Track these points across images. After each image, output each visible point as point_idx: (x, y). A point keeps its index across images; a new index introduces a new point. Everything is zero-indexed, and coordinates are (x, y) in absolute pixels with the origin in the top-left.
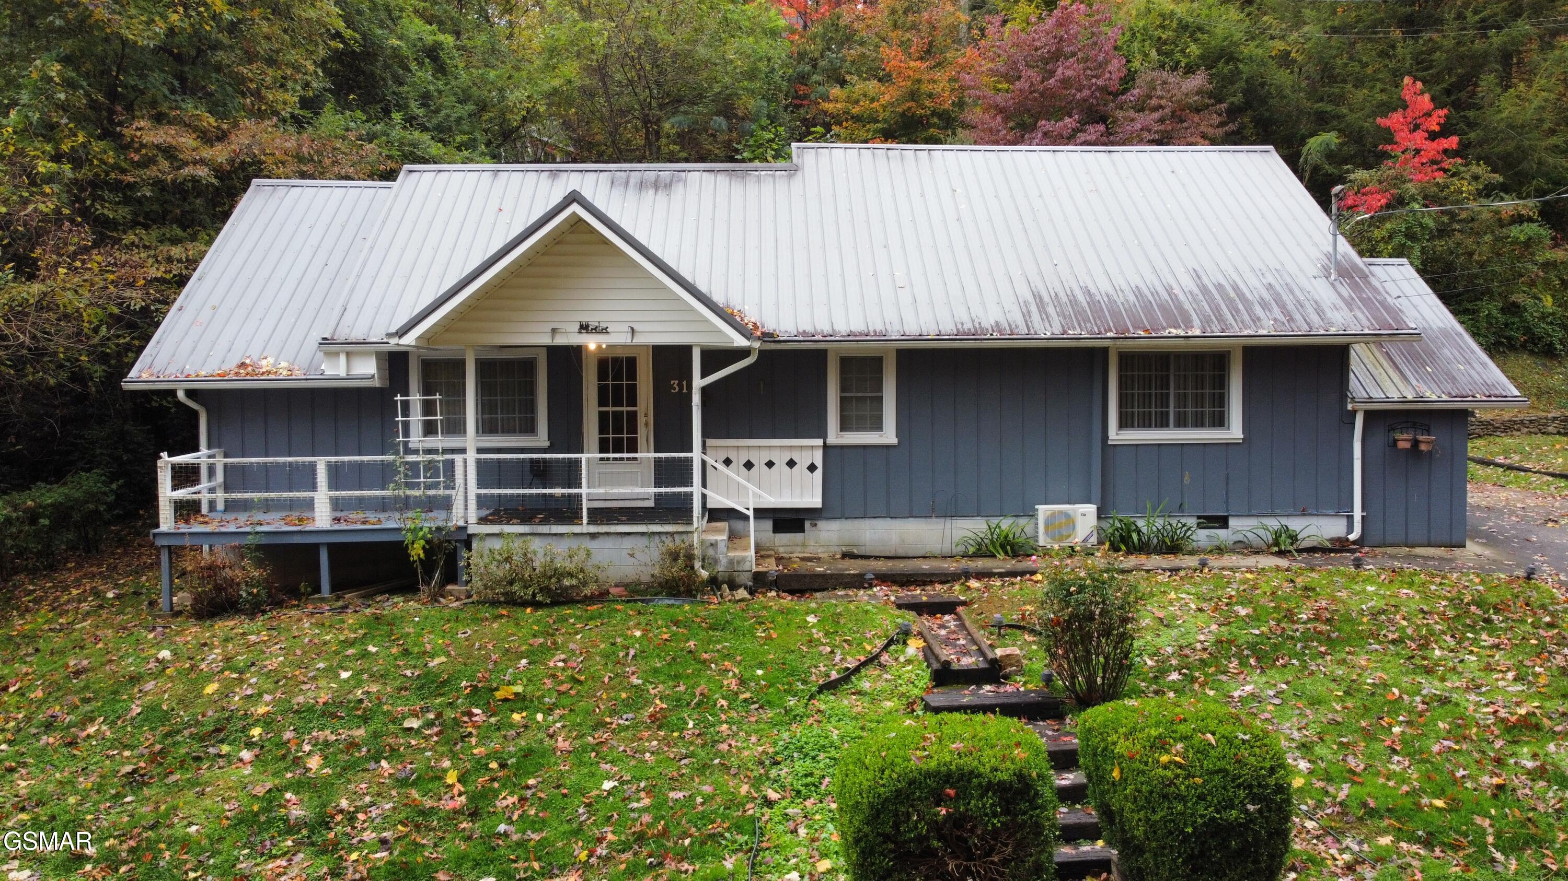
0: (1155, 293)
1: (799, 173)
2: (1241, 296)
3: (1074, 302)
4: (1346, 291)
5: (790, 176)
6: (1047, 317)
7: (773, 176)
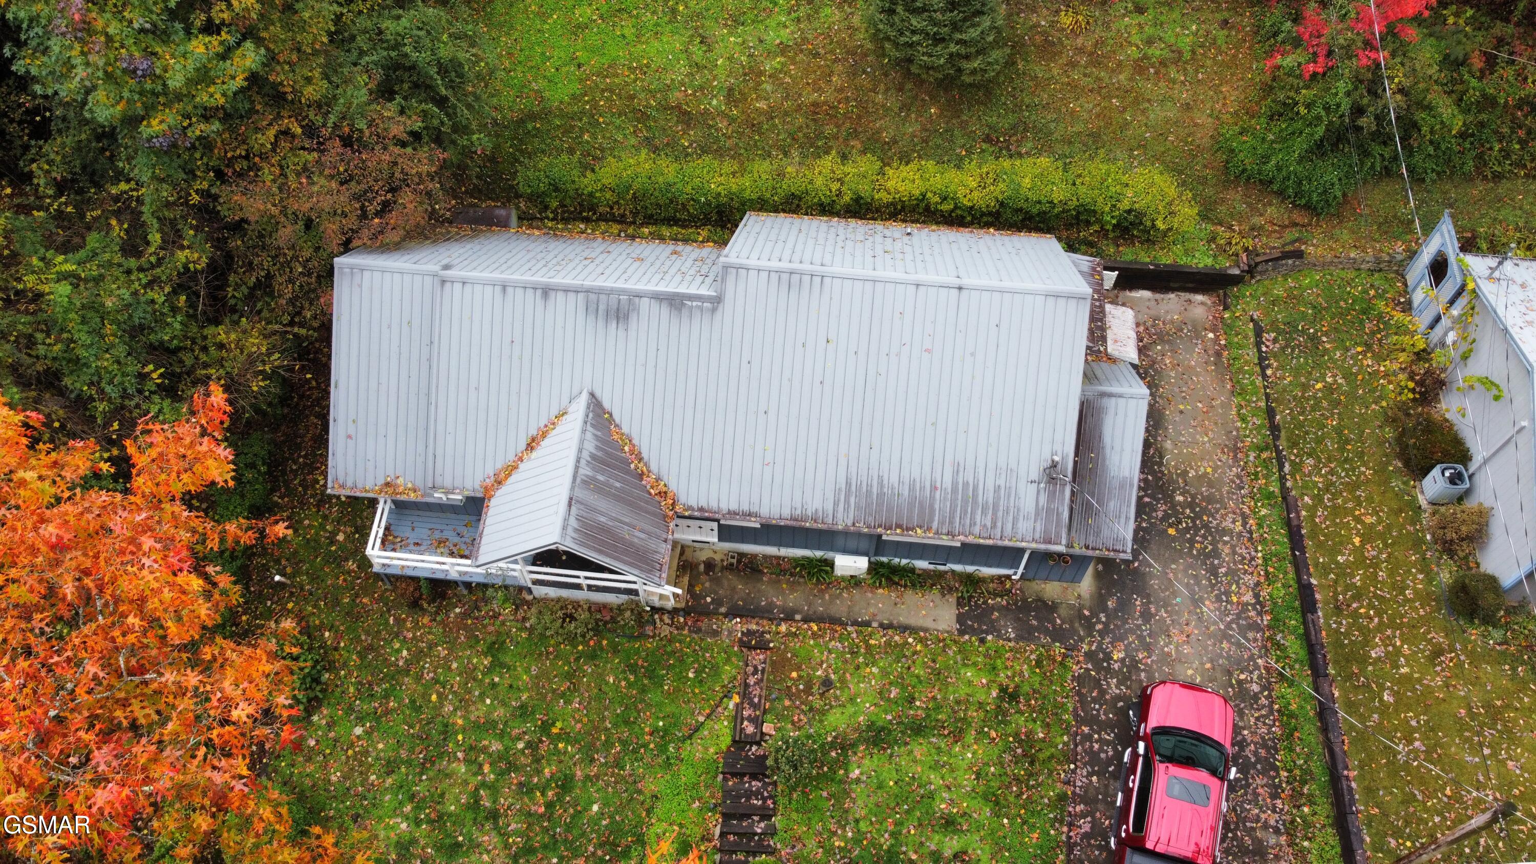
0: (922, 488)
1: (721, 306)
2: (975, 496)
3: (869, 492)
4: (1043, 499)
5: (714, 310)
6: (846, 509)
7: (701, 309)
